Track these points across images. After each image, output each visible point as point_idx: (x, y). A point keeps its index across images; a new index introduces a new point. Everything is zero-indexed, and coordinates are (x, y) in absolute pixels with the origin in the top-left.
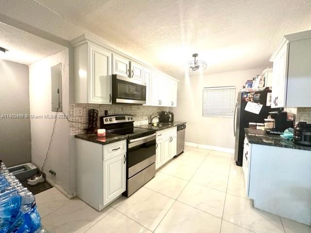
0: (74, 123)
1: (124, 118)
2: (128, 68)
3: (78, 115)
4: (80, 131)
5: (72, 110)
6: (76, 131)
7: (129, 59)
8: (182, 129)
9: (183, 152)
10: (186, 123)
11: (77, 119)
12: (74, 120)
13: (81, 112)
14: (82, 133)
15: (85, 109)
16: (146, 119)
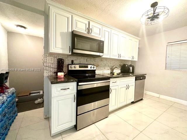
0: (47, 68)
1: (87, 67)
2: (87, 27)
3: (50, 62)
4: (52, 73)
5: (46, 58)
6: (49, 73)
7: (89, 20)
8: (141, 79)
9: (142, 99)
10: (146, 74)
11: (50, 65)
12: (47, 66)
13: (53, 60)
14: (53, 75)
15: (56, 58)
16: (108, 69)
